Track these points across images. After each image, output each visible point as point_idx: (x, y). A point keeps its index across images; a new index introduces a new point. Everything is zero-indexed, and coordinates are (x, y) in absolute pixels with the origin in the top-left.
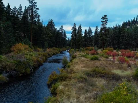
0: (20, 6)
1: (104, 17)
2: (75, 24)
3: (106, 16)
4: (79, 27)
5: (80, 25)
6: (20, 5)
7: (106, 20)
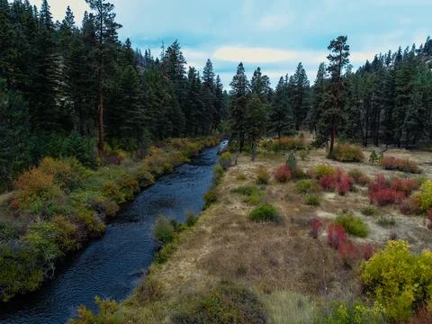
0: (69, 12)
1: (337, 43)
2: (241, 65)
3: (343, 39)
4: (255, 75)
5: (259, 69)
6: (68, 9)
7: (344, 51)
